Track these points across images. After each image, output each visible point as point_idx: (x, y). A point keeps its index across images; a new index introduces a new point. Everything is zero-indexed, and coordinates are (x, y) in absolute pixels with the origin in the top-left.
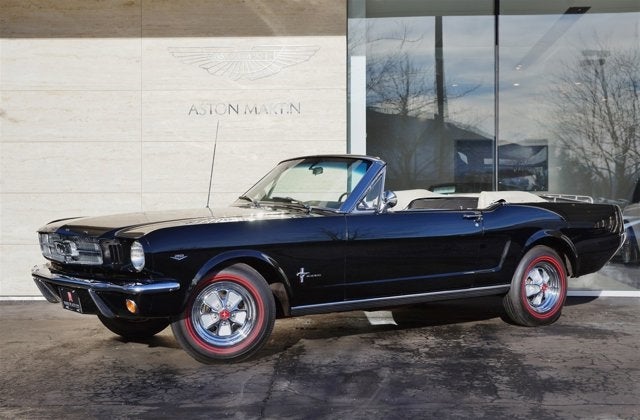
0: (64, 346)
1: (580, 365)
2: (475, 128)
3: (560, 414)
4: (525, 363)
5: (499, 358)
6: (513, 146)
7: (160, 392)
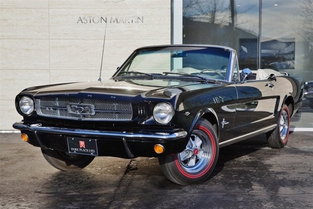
0: (2, 159)
1: (303, 171)
2: (253, 31)
3: (286, 199)
4: (270, 170)
5: (255, 167)
6: (275, 41)
7: (56, 186)
